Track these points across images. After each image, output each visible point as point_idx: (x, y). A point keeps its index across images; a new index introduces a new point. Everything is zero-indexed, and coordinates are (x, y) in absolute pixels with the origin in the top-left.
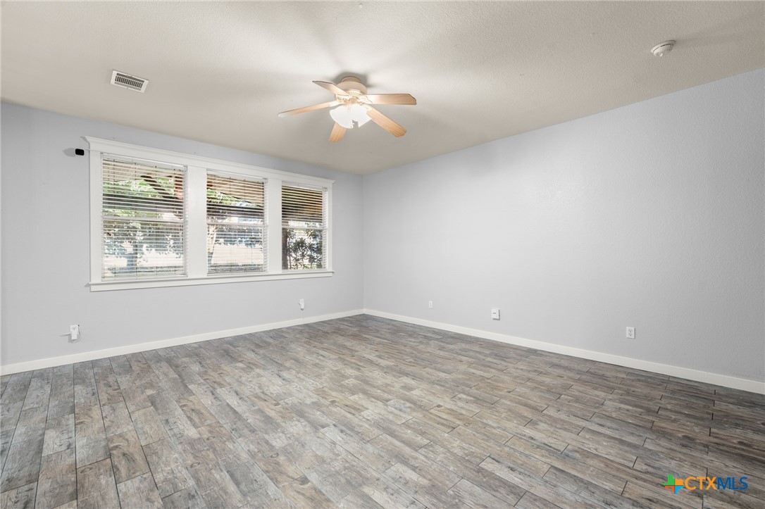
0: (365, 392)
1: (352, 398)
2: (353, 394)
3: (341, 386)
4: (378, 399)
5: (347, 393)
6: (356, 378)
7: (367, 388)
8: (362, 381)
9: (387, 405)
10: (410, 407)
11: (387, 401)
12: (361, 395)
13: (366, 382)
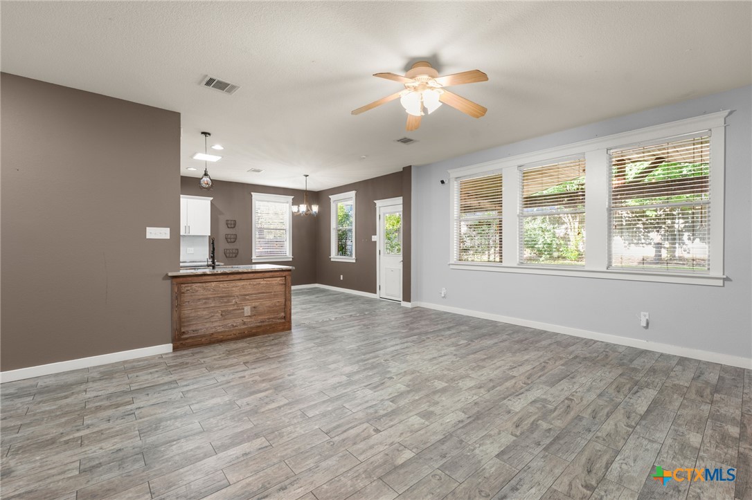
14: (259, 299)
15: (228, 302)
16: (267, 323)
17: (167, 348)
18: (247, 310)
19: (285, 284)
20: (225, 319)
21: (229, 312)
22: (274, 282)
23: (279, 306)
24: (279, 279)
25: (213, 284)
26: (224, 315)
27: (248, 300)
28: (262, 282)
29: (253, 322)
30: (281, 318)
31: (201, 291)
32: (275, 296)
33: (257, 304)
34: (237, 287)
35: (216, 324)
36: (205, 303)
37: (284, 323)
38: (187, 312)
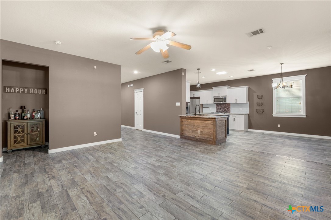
0: (154, 166)
1: (160, 164)
2: (159, 165)
3: (165, 169)
4: (150, 164)
5: (162, 166)
6: (159, 174)
7: (153, 168)
8: (156, 172)
9: (147, 162)
10: (139, 161)
11: (146, 163)
12: (156, 165)
13: (154, 171)
14: (203, 128)
15: (194, 127)
16: (206, 139)
17: (179, 137)
18: (199, 132)
19: (213, 124)
20: (193, 133)
21: (194, 131)
22: (209, 123)
23: (211, 133)
24: (211, 122)
25: (190, 120)
26: (193, 131)
27: (199, 128)
28: (204, 122)
29: (201, 137)
30: (212, 139)
31: (187, 122)
32: (209, 129)
33: (203, 130)
34: (196, 122)
35: (190, 134)
36: (188, 126)
37: (212, 141)
38: (183, 128)
